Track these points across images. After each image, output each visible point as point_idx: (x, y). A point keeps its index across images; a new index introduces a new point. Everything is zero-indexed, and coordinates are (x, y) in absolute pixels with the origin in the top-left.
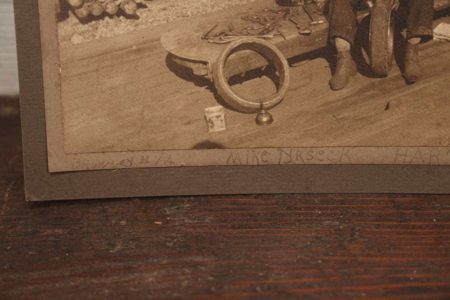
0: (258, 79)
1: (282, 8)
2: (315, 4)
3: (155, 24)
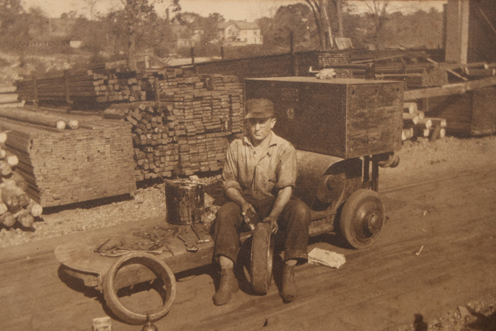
0: (146, 292)
1: (171, 226)
2: (203, 224)
3: (50, 237)
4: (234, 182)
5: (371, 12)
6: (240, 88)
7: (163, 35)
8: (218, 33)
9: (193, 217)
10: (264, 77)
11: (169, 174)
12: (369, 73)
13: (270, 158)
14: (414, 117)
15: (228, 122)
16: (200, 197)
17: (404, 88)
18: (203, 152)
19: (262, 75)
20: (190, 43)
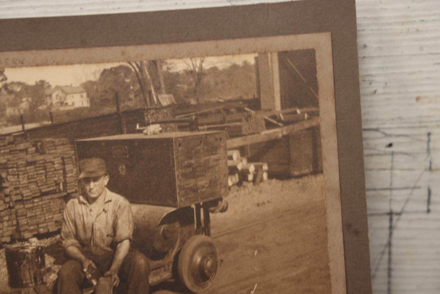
2: (45, 285)
4: (73, 241)
5: (190, 69)
6: (72, 150)
8: (45, 99)
9: (35, 279)
10: (94, 137)
11: (8, 239)
12: (192, 126)
13: (107, 213)
14: (238, 164)
15: (63, 183)
16: (41, 259)
17: (226, 136)
18: (41, 214)
19: (92, 135)
20: (19, 110)
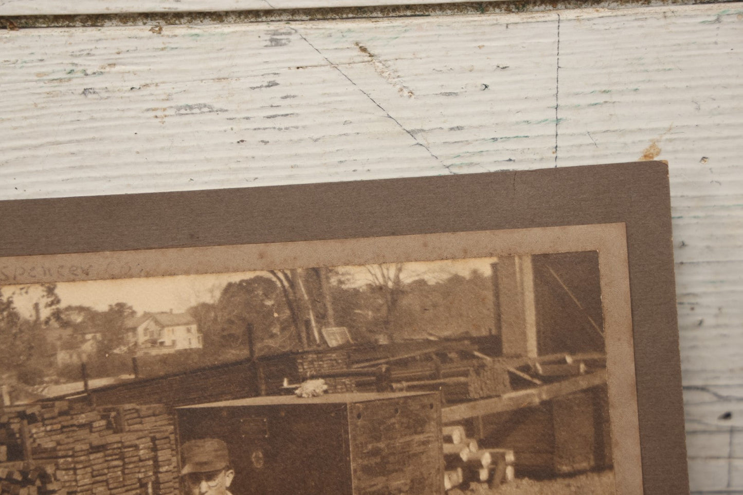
5: (378, 283)
6: (170, 424)
7: (31, 348)
8: (125, 335)
10: (210, 402)
12: (381, 382)
14: (461, 450)
15: (153, 483)
17: (442, 402)
19: (206, 398)
20: (79, 356)
